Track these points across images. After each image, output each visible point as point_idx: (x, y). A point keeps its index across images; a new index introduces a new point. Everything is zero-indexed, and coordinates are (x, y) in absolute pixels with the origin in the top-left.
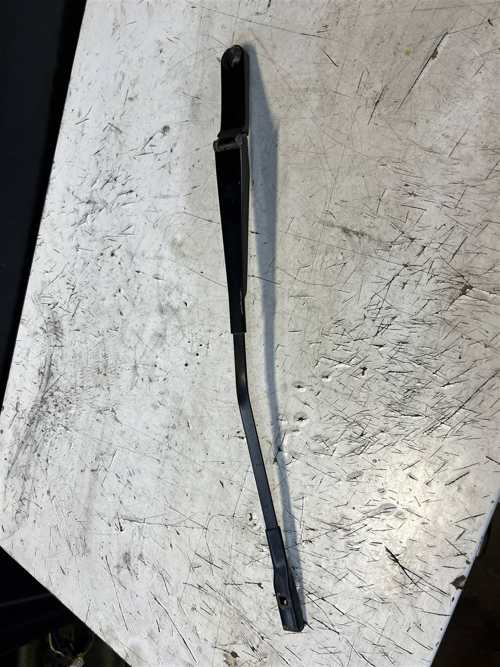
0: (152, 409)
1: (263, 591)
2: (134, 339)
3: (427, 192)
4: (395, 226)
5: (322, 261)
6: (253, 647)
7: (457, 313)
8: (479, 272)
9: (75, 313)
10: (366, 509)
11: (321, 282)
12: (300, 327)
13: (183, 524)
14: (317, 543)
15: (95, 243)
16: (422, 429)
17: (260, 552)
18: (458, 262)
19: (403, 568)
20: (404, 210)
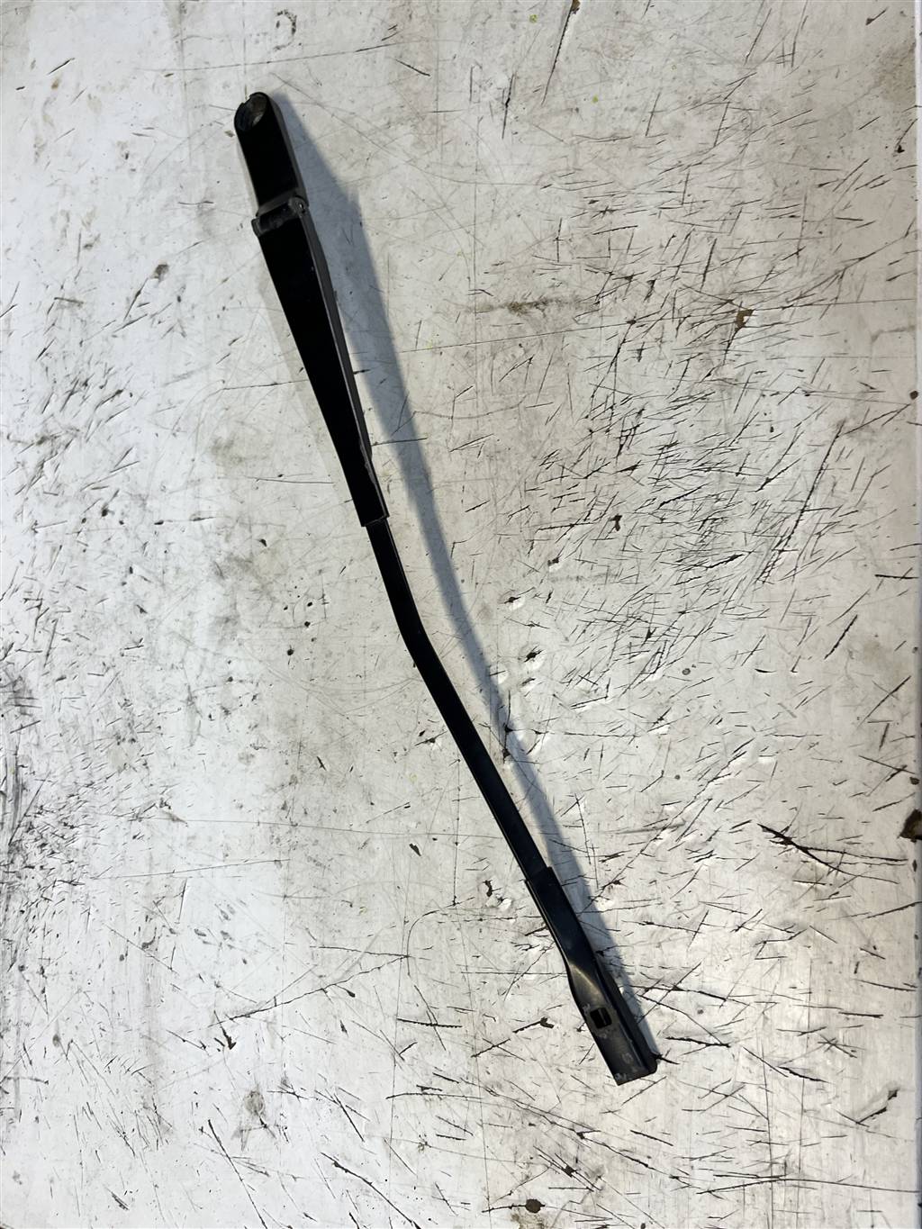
0: (242, 766)
1: (555, 1033)
2: (177, 648)
3: (630, 200)
4: (594, 269)
5: (489, 372)
6: (568, 1167)
7: (742, 361)
8: (753, 284)
9: (50, 648)
10: (700, 767)
11: (499, 406)
12: (483, 497)
13: (357, 969)
14: (630, 878)
15: (67, 508)
16: (750, 576)
17: (526, 953)
18: (716, 282)
19: (805, 850)
20: (601, 240)
